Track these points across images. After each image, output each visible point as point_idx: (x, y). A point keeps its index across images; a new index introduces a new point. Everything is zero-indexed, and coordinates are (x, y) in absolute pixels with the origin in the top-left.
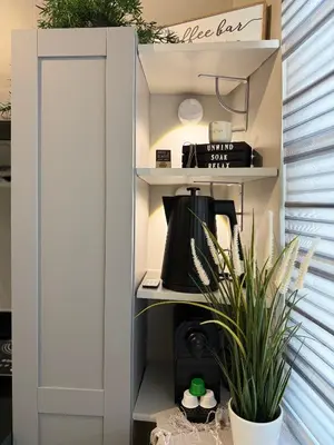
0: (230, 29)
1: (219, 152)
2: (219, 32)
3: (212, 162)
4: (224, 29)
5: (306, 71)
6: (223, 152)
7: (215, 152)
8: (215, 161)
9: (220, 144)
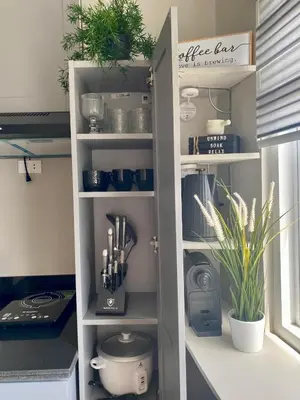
0: (225, 50)
1: (217, 142)
2: (217, 52)
3: (211, 149)
4: (220, 49)
5: (279, 77)
6: (219, 142)
7: (213, 142)
8: (214, 149)
9: (217, 136)
